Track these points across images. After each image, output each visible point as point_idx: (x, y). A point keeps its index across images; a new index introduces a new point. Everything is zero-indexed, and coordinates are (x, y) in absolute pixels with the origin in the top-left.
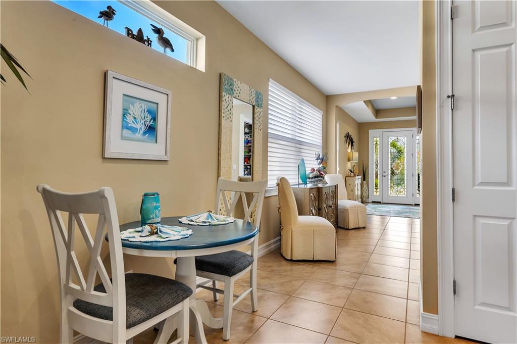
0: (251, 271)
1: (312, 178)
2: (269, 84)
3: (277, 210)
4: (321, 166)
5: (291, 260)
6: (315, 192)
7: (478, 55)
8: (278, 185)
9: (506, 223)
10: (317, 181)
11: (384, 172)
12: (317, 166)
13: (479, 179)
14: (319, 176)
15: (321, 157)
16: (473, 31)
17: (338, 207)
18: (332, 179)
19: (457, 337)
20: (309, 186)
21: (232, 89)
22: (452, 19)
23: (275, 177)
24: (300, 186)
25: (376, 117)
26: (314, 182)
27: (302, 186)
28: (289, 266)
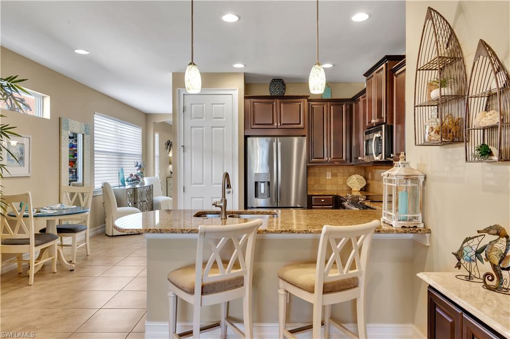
0: (86, 234)
1: (130, 181)
2: (95, 115)
3: (102, 205)
4: (139, 171)
5: (113, 236)
6: (131, 191)
7: (193, 129)
8: (102, 187)
9: (201, 199)
10: (134, 183)
12: (135, 171)
13: (193, 182)
14: (136, 179)
15: (139, 164)
16: (191, 119)
17: (154, 202)
18: (150, 180)
20: (128, 187)
21: (68, 127)
22: (183, 112)
23: (101, 182)
24: (121, 187)
26: (132, 184)
27: (123, 187)
28: (111, 240)
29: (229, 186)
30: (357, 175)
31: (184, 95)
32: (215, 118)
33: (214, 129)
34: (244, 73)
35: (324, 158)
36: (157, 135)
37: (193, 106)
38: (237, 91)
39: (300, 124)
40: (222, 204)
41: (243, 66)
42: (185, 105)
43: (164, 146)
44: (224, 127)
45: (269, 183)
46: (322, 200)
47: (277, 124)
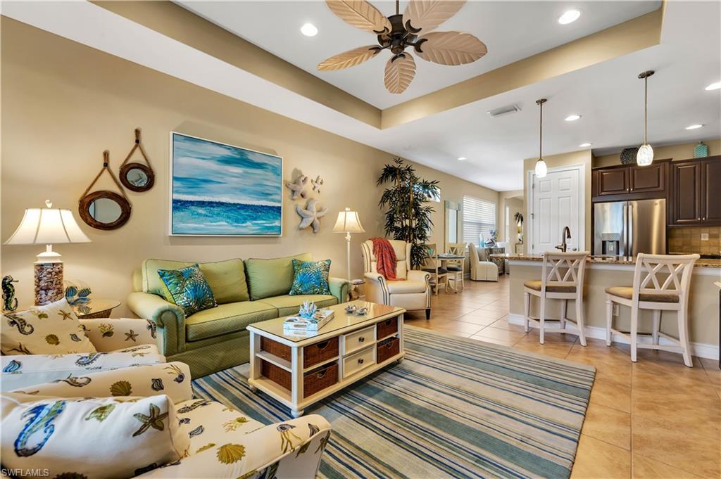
1: (487, 244)
2: (464, 197)
4: (494, 237)
5: (476, 281)
6: (489, 251)
7: (542, 201)
8: (469, 247)
10: (490, 245)
12: (491, 237)
13: (541, 241)
14: (491, 243)
15: (493, 232)
18: (502, 244)
20: (486, 247)
21: (449, 206)
22: (533, 188)
23: (468, 243)
27: (482, 248)
28: (474, 283)
29: (569, 237)
31: (533, 175)
32: (561, 190)
33: (560, 199)
34: (592, 150)
35: (695, 218)
36: (508, 209)
37: (541, 183)
38: (584, 166)
39: (659, 186)
40: (563, 247)
41: (590, 144)
43: (514, 217)
44: (570, 197)
45: (618, 242)
47: (630, 190)
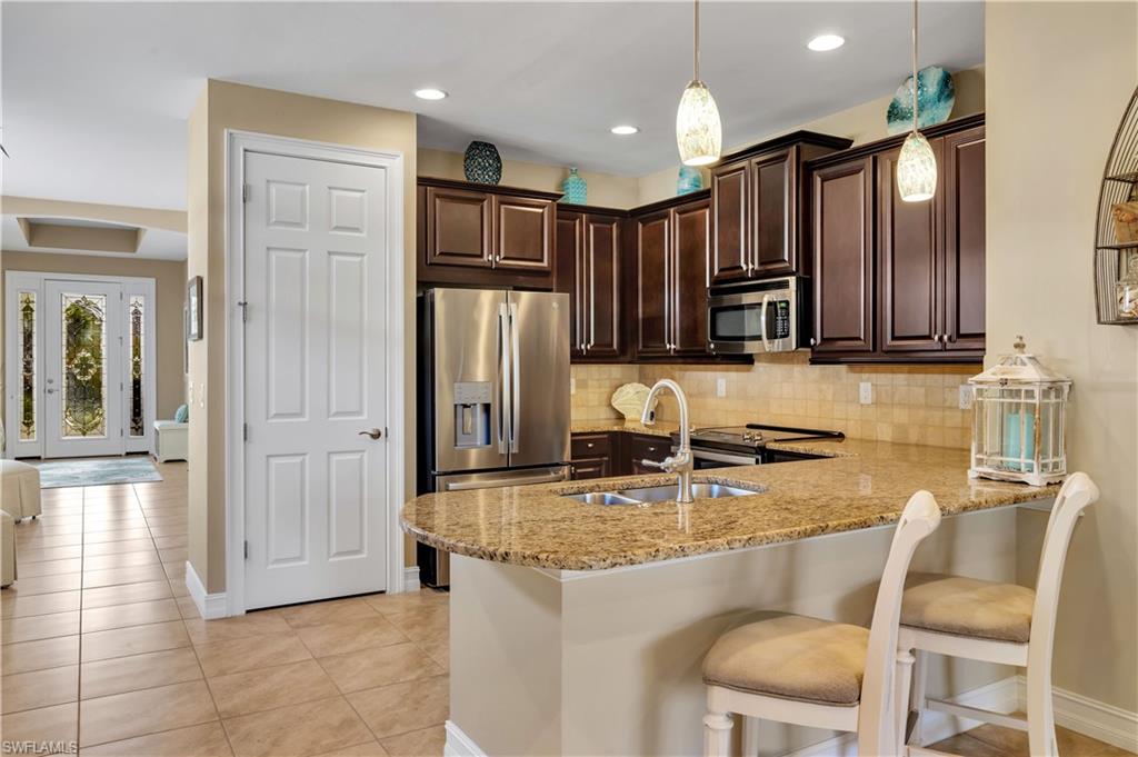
7: (273, 256)
11: (50, 382)
13: (273, 411)
16: (268, 224)
19: (248, 612)
22: (244, 201)
25: (30, 244)
30: (635, 384)
31: (245, 150)
32: (337, 228)
33: (335, 258)
34: (418, 116)
37: (273, 188)
39: (542, 261)
41: (442, 95)
42: (248, 182)
44: (362, 255)
45: (486, 406)
46: (590, 445)
